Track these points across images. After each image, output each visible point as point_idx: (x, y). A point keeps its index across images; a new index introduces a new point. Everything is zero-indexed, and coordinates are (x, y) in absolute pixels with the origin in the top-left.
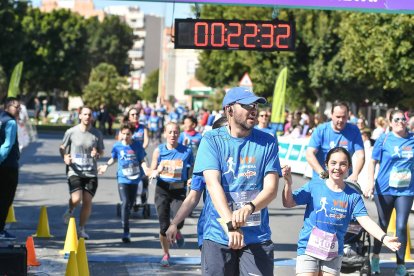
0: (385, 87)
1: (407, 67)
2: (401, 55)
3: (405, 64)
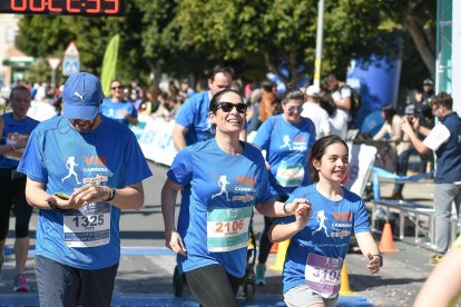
0: (226, 58)
1: (249, 35)
2: (243, 22)
3: (247, 31)
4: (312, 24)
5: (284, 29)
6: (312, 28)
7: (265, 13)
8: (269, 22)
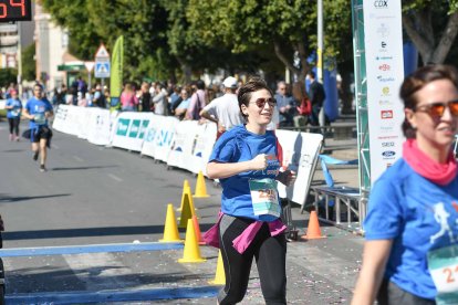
1: (253, 27)
2: (247, 15)
3: (251, 23)
4: (312, 12)
5: (287, 20)
6: (313, 16)
7: (267, 4)
8: (272, 13)
